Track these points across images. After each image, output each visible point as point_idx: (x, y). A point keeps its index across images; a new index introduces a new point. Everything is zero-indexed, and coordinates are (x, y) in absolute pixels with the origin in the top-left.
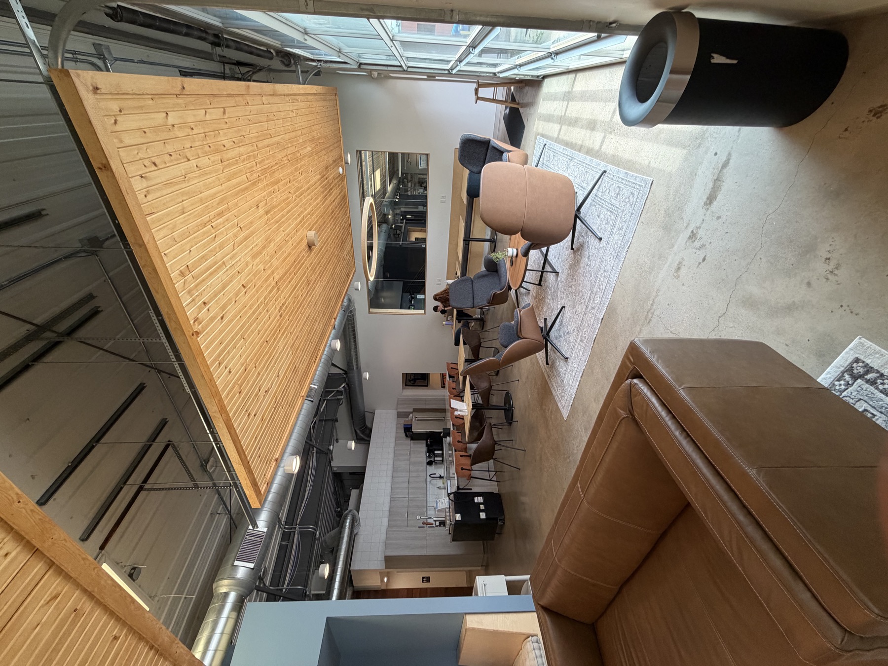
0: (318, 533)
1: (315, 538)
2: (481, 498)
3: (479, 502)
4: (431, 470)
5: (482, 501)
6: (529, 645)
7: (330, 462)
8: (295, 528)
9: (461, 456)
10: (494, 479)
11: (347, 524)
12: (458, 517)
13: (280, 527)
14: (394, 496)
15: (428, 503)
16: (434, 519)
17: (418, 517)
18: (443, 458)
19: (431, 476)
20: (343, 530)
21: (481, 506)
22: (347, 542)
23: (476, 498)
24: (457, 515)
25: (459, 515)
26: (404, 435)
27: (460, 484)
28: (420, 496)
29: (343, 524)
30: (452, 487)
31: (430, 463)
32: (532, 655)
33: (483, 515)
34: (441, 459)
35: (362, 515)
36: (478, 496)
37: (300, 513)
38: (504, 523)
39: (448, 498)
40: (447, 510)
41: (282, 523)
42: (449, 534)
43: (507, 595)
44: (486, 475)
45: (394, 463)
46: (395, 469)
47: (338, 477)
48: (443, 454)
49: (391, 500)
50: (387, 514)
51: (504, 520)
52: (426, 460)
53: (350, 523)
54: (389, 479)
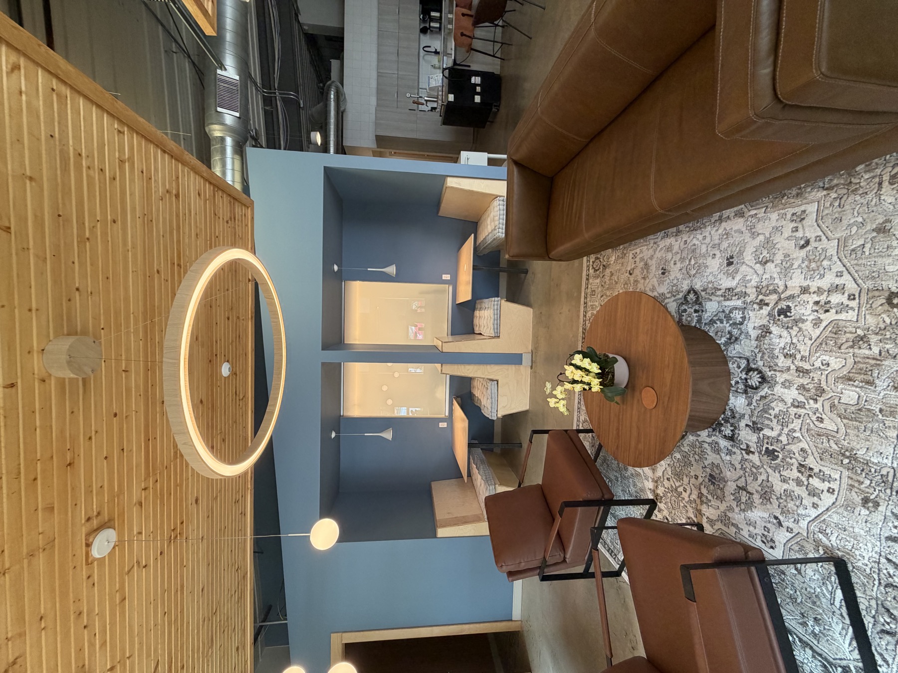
0: (301, 102)
1: (300, 107)
2: (479, 78)
3: (477, 83)
4: (426, 40)
5: (479, 83)
6: (496, 203)
7: (297, 16)
8: (275, 93)
9: (463, 15)
10: (498, 55)
11: (332, 96)
12: (451, 98)
13: (256, 89)
14: (381, 71)
15: (420, 84)
16: (426, 98)
17: (408, 95)
18: (441, 24)
19: (425, 49)
20: (328, 102)
21: (477, 88)
22: (335, 115)
23: (474, 77)
24: (450, 95)
25: (453, 95)
27: (457, 58)
28: (411, 74)
29: (327, 96)
30: (448, 62)
31: (424, 31)
32: (497, 209)
33: (477, 99)
34: (437, 25)
35: (347, 89)
36: (476, 76)
37: (275, 76)
38: (498, 110)
39: (442, 74)
40: (440, 88)
41: (258, 84)
42: (440, 116)
43: (486, 165)
44: (489, 47)
45: (378, 25)
46: (381, 34)
47: (312, 39)
48: (441, 17)
49: (378, 76)
50: (374, 91)
51: (499, 106)
52: (420, 26)
53: (334, 96)
54: (374, 48)
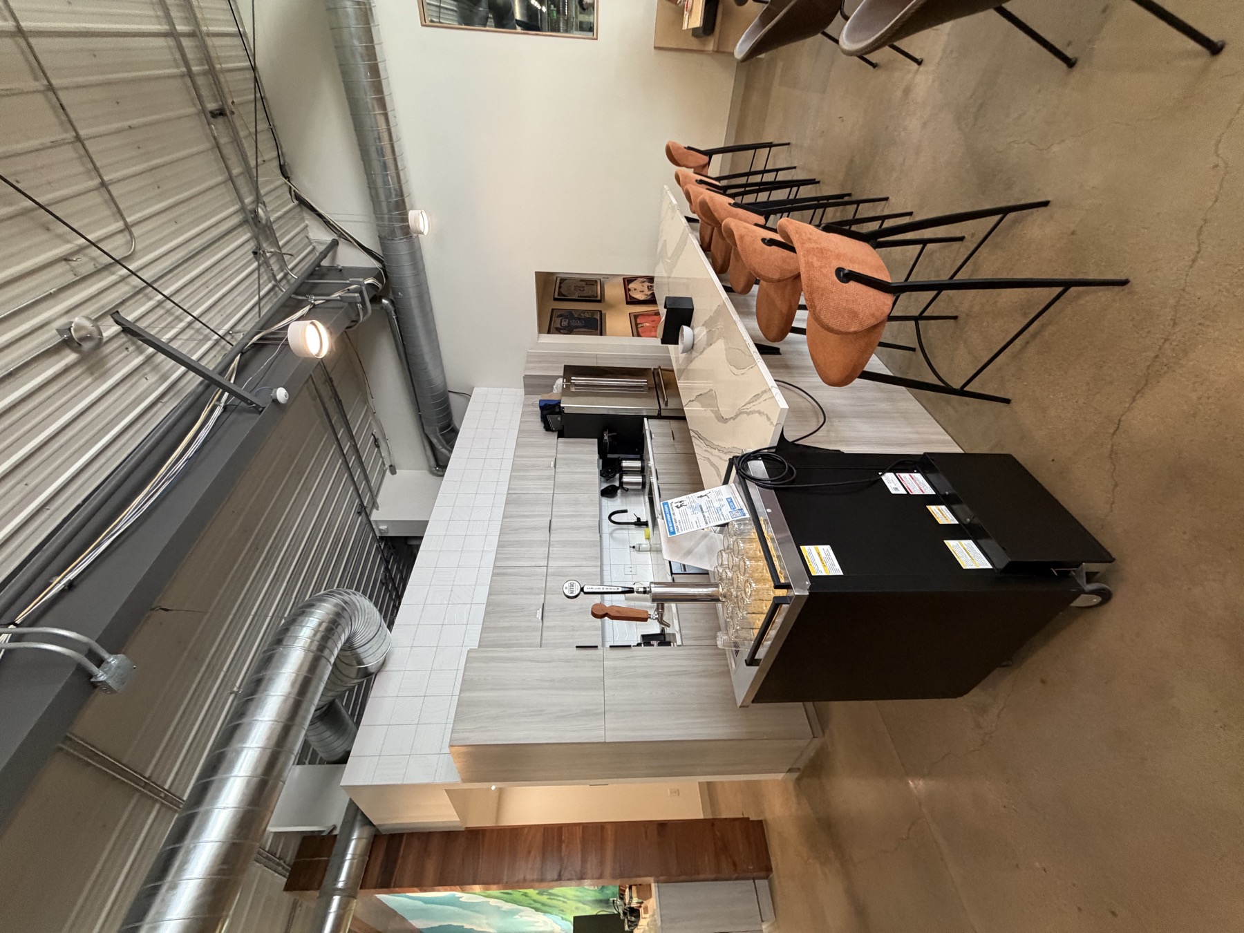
4: (613, 504)
14: (504, 564)
18: (644, 477)
19: (613, 518)
26: (539, 425)
28: (584, 563)
31: (608, 493)
34: (639, 479)
45: (510, 485)
46: (513, 499)
48: (644, 466)
49: (493, 575)
50: (479, 611)
52: (600, 485)
54: (496, 527)
